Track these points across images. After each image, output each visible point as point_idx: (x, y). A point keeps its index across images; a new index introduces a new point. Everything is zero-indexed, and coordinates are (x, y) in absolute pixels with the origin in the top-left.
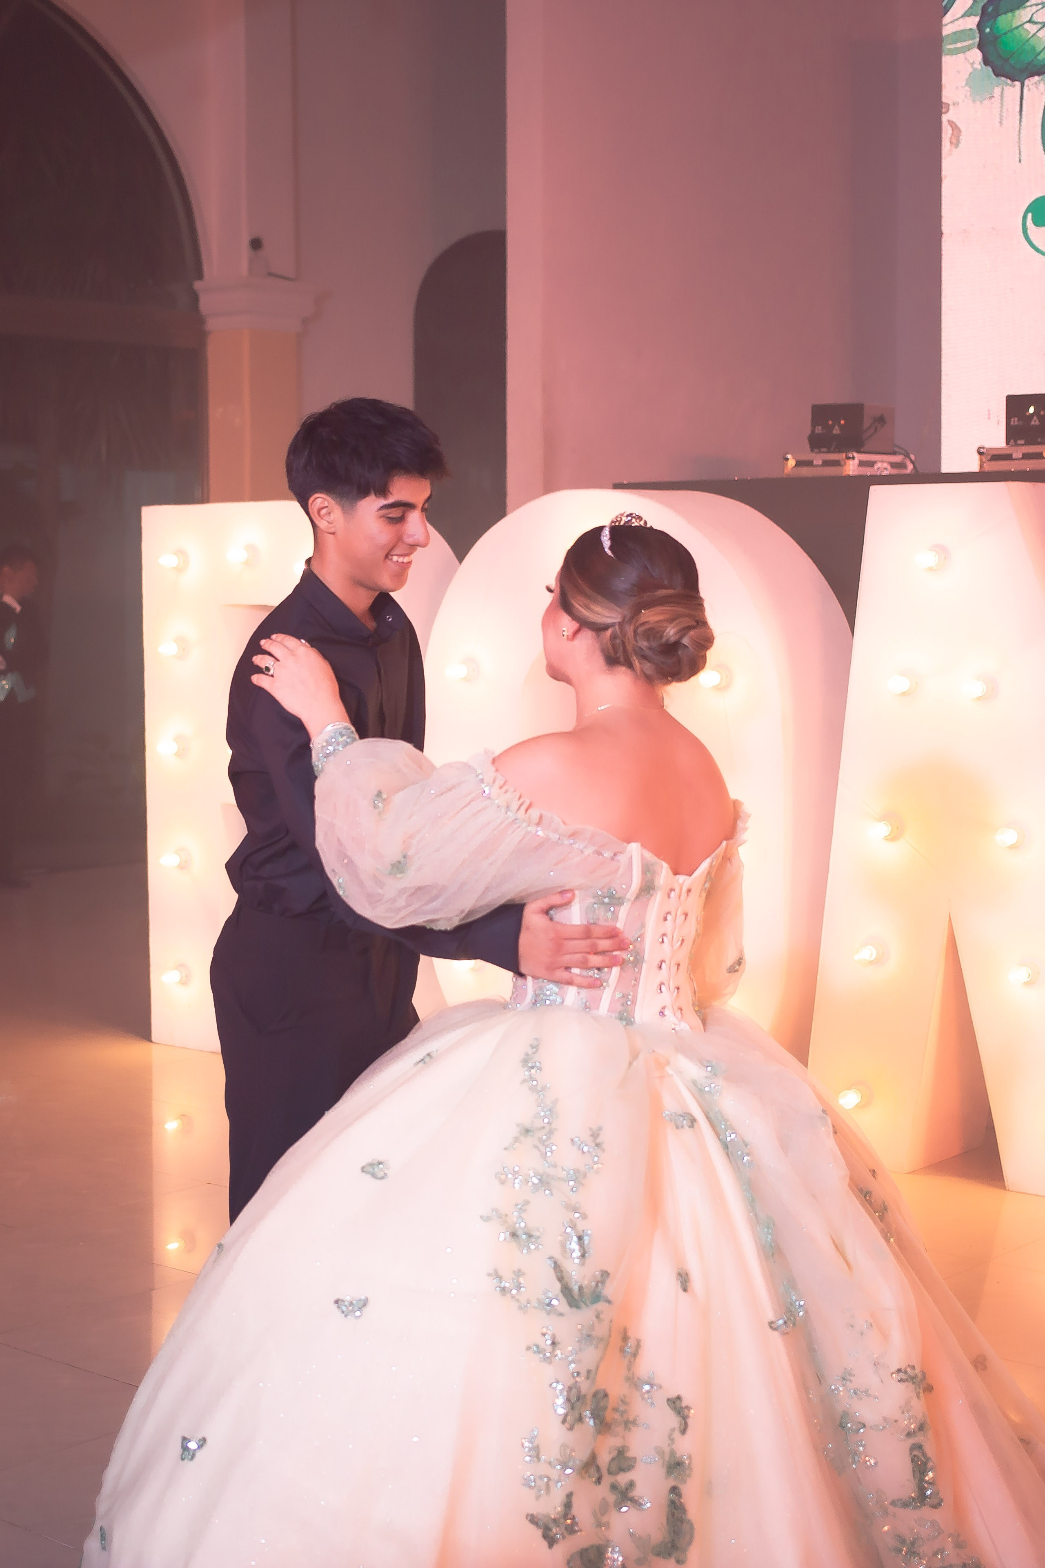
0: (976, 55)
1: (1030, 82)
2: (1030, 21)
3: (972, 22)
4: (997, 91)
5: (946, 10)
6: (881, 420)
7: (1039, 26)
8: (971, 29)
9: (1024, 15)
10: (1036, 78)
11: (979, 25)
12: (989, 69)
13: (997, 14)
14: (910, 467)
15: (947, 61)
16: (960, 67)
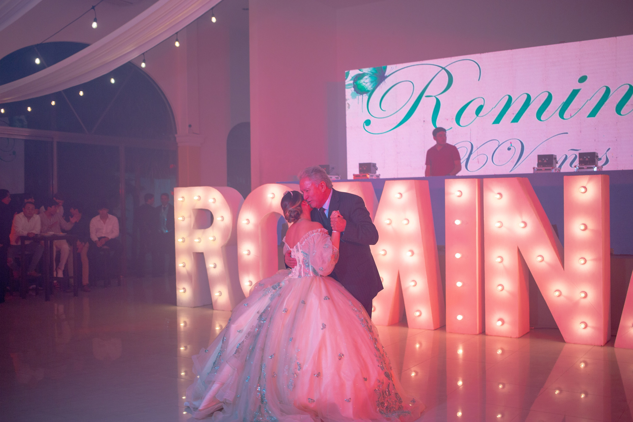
0: (353, 89)
1: (364, 95)
2: (364, 82)
3: (352, 82)
4: (357, 97)
5: (346, 79)
6: (333, 168)
7: (365, 83)
8: (351, 84)
9: (362, 81)
10: (365, 95)
11: (353, 83)
12: (355, 92)
13: (357, 80)
14: (340, 178)
15: (347, 90)
16: (349, 92)
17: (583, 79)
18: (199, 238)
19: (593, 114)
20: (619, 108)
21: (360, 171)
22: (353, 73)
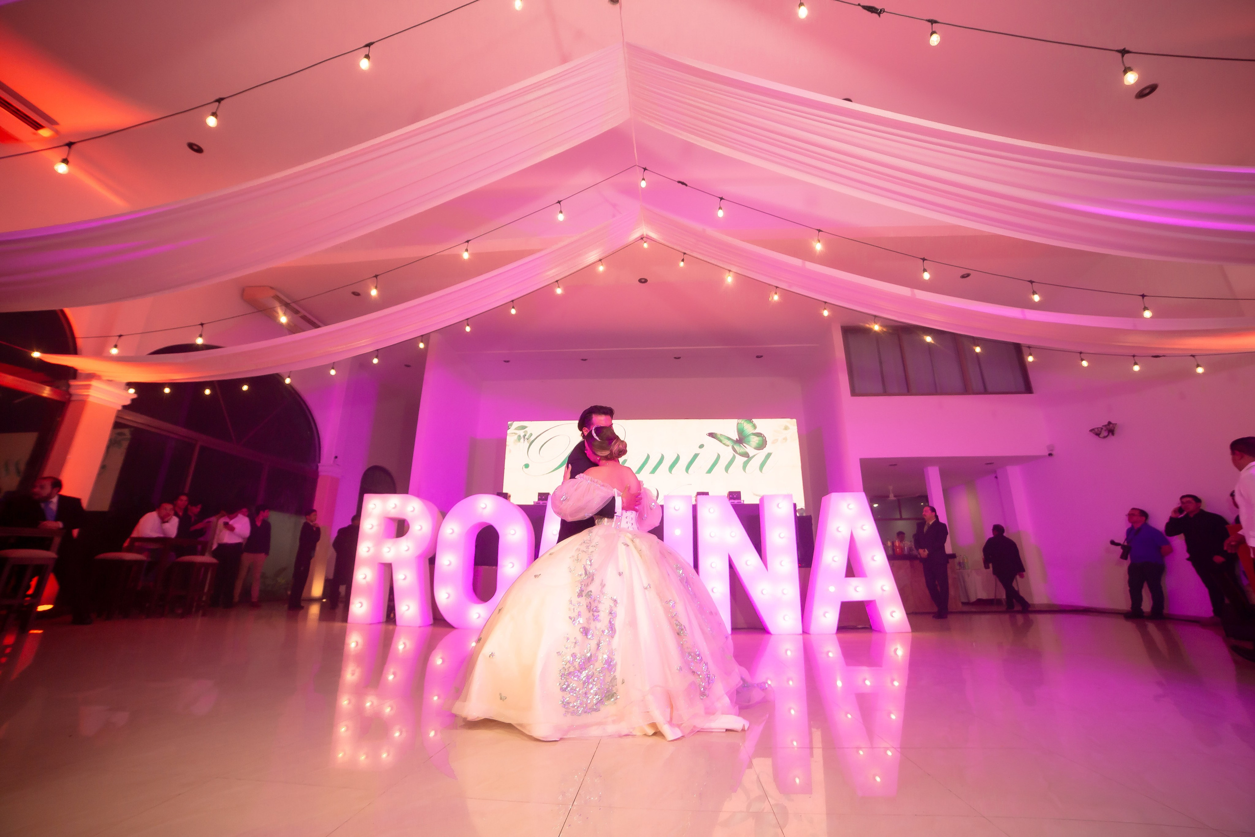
4: (518, 442)
5: (509, 429)
16: (510, 440)
17: (701, 446)
18: (389, 548)
19: (710, 471)
20: (727, 469)
21: (539, 499)
22: (516, 424)
